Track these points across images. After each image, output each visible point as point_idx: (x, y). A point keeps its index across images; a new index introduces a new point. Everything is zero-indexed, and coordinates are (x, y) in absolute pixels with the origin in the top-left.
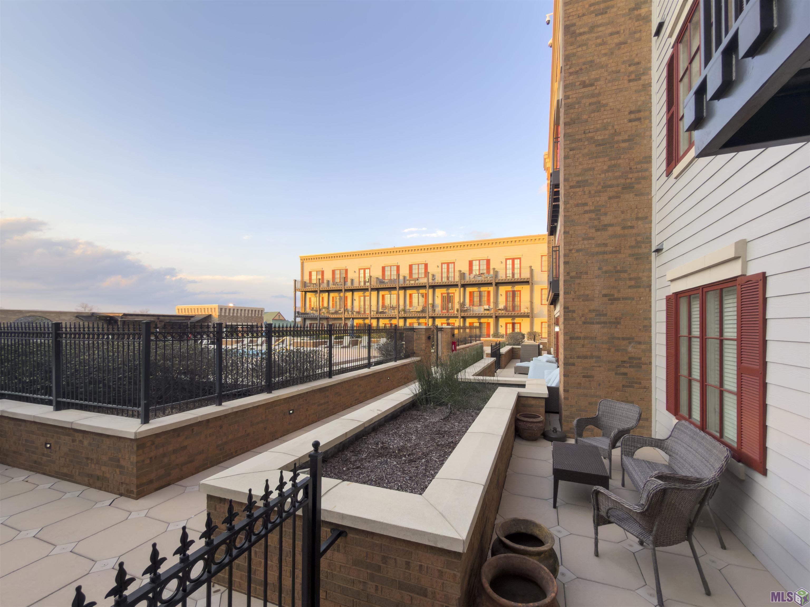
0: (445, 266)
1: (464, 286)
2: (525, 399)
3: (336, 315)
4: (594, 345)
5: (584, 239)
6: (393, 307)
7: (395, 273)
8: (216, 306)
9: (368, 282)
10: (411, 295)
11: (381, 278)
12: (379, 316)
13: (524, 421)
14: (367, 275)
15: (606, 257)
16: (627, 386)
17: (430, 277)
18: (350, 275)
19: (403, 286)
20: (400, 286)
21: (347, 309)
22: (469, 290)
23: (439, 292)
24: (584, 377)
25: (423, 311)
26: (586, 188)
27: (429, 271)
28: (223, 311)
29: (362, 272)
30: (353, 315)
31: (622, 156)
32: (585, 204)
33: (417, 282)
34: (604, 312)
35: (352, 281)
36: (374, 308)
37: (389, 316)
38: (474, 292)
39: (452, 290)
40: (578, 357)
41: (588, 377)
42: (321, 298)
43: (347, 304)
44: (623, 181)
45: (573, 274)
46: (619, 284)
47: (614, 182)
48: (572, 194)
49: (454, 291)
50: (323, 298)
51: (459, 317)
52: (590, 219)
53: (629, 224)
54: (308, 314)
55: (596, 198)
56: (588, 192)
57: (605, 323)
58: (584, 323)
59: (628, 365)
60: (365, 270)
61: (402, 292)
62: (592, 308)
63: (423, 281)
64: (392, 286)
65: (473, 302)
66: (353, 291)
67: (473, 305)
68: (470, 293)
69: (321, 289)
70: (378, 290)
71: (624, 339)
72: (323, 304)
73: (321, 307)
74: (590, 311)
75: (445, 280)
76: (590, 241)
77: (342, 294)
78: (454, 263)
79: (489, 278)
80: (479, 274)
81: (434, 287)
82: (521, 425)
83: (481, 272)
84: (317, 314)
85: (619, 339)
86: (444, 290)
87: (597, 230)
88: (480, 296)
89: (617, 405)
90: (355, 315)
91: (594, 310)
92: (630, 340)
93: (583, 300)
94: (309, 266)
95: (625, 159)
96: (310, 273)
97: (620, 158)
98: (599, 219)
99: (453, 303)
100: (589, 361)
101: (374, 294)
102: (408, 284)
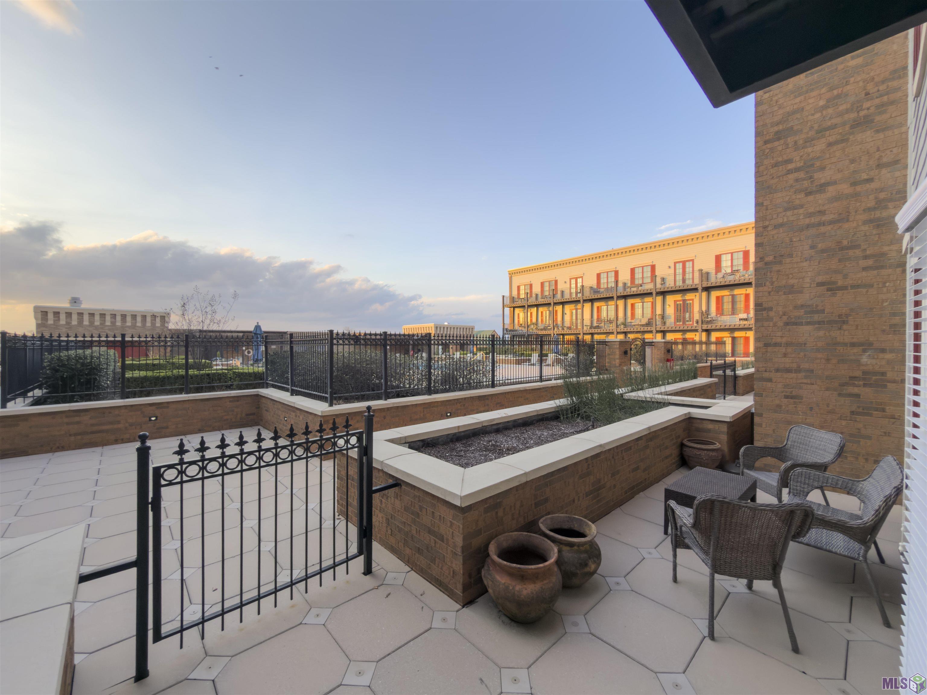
0: (679, 266)
1: (708, 289)
2: (698, 421)
3: (544, 332)
4: (802, 354)
5: (786, 210)
6: (610, 320)
7: (613, 279)
8: (432, 325)
9: (580, 293)
10: (633, 305)
11: (595, 287)
12: (593, 332)
13: (690, 447)
14: (579, 285)
15: (823, 229)
16: (858, 414)
17: (659, 281)
18: (560, 287)
19: (622, 294)
20: (618, 295)
21: (556, 324)
22: (715, 294)
23: (670, 299)
24: (786, 397)
25: (649, 324)
26: (789, 139)
27: (657, 273)
28: (438, 329)
29: (573, 281)
30: (562, 331)
31: (852, 80)
32: (789, 161)
33: (640, 288)
34: (820, 308)
35: (562, 292)
36: (587, 321)
37: (605, 331)
38: (723, 296)
39: (689, 296)
40: (777, 370)
41: (792, 397)
42: (529, 314)
43: (556, 319)
44: (853, 115)
45: (770, 259)
46: (845, 266)
47: (838, 120)
48: (768, 150)
49: (693, 298)
50: (531, 313)
51: (700, 330)
52: (797, 180)
53: (864, 176)
54: (516, 331)
55: (806, 150)
56: (793, 143)
57: (819, 323)
58: (787, 324)
59: (861, 383)
60: (576, 279)
61: (621, 303)
62: (799, 303)
63: (648, 287)
64: (608, 296)
65: (723, 309)
66: (563, 303)
67: (722, 314)
68: (718, 298)
69: (529, 304)
70: (592, 301)
71: (853, 345)
72: (531, 320)
73: (529, 323)
74: (796, 307)
75: (679, 283)
76: (796, 211)
77: (551, 308)
78: (693, 261)
79: (747, 275)
80: (732, 272)
81: (663, 293)
82: (687, 452)
83: (734, 269)
84: (525, 330)
85: (845, 344)
86: (678, 297)
87: (809, 193)
88: (733, 302)
89: (814, 434)
90: (566, 331)
91: (802, 306)
92: (866, 346)
93: (785, 293)
94: (518, 280)
95: (858, 82)
96: (519, 287)
97: (847, 83)
98: (811, 177)
99: (691, 313)
100: (793, 375)
101: (588, 306)
102: (628, 292)
